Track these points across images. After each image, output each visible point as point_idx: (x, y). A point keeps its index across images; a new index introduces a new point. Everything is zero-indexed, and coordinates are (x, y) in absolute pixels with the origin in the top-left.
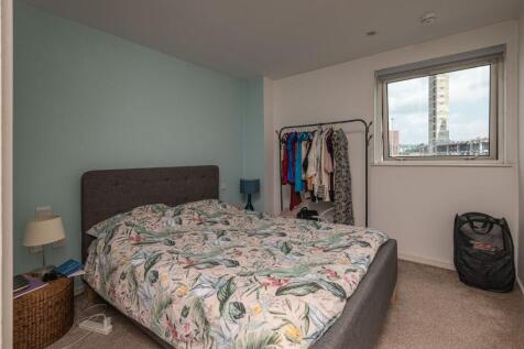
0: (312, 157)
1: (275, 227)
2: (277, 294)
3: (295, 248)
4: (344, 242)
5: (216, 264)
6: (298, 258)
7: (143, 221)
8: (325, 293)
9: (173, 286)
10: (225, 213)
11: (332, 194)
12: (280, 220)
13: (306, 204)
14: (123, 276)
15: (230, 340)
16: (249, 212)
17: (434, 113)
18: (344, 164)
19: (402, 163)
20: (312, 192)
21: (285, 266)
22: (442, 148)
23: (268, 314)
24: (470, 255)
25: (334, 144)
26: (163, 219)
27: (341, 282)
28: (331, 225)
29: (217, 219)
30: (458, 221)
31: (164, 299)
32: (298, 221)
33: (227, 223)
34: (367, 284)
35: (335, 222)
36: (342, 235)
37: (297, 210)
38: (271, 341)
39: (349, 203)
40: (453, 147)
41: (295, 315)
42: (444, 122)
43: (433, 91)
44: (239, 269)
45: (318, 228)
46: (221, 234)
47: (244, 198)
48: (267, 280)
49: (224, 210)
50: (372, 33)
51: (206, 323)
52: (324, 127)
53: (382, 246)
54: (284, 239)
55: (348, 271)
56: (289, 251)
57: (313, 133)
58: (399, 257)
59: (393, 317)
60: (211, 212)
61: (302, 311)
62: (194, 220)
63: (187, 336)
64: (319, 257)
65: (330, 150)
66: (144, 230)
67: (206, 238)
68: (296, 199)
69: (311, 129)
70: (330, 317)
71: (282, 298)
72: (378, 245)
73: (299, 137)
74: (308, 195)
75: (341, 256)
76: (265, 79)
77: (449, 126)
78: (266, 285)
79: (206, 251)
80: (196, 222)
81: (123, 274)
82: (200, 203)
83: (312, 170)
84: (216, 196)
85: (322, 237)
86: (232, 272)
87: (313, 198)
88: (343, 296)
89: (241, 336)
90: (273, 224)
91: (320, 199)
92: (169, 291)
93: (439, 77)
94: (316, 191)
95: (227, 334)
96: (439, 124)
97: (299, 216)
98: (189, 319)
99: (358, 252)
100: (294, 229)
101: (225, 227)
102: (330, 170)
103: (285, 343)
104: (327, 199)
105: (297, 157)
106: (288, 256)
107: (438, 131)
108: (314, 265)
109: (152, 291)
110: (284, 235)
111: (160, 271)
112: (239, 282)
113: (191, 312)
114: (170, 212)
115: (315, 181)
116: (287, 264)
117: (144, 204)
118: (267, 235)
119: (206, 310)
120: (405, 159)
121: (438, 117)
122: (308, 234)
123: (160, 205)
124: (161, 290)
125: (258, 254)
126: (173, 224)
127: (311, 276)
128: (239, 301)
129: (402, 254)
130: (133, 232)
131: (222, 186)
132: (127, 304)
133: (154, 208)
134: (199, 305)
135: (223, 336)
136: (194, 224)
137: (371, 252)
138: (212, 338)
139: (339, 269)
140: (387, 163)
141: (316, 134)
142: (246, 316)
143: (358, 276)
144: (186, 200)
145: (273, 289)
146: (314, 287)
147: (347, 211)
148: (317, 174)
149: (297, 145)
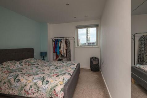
0: (62, 46)
1: (52, 64)
2: (57, 77)
3: (59, 68)
4: (70, 65)
5: (38, 74)
6: (60, 70)
7: (8, 66)
8: (67, 75)
9: (25, 81)
10: (37, 62)
11: (66, 54)
12: (53, 62)
13: (60, 58)
14: (5, 83)
15: (46, 89)
16: (44, 61)
17: (87, 36)
18: (69, 47)
19: (81, 47)
20: (62, 54)
21: (57, 71)
22: (89, 44)
23: (55, 81)
24: (93, 65)
25: (67, 42)
26: (16, 65)
27: (70, 72)
28: (66, 62)
29: (35, 64)
30: (91, 59)
31: (23, 86)
32: (58, 62)
33: (38, 64)
34: (75, 72)
35: (67, 61)
36: (69, 63)
37: (58, 59)
38: (57, 86)
39: (70, 57)
40: (91, 43)
41: (61, 80)
42: (89, 38)
43: (87, 30)
44: (45, 74)
45: (64, 63)
46: (37, 67)
47: (41, 57)
48: (53, 75)
49: (37, 61)
50: (75, 17)
51: (38, 87)
52: (64, 38)
53: (77, 65)
54: (56, 66)
55: (71, 70)
56: (57, 68)
57: (62, 39)
58: (81, 68)
59: (79, 80)
60: (32, 62)
61: (63, 79)
62: (27, 64)
63: (32, 92)
64: (64, 68)
65: (66, 44)
66: (9, 69)
67: (32, 69)
68: (57, 57)
69: (61, 38)
70: (68, 79)
71: (58, 77)
72: (77, 64)
73: (58, 40)
74: (60, 55)
75: (69, 68)
76: (48, 24)
77: (90, 39)
78: (54, 76)
79: (34, 72)
80: (28, 65)
81: (5, 82)
82: (28, 60)
83: (62, 49)
84: (33, 57)
85: (65, 65)
86: (43, 75)
87: (62, 56)
88: (70, 75)
89: (49, 87)
90: (52, 63)
91: (64, 56)
92: (24, 83)
93: (88, 29)
94: (63, 54)
95: (44, 88)
96: (88, 38)
97: (58, 61)
98: (32, 88)
99: (73, 66)
100: (58, 64)
101: (38, 65)
102: (66, 49)
103: (59, 85)
104: (65, 56)
105: (58, 45)
106: (57, 69)
107: (88, 40)
108: (64, 70)
109: (18, 84)
110: (55, 65)
111: (20, 78)
112: (46, 77)
113: (33, 86)
114: (18, 63)
115: (63, 52)
116: (58, 71)
117: (7, 61)
118: (51, 66)
119: (38, 84)
120: (82, 46)
121: (88, 36)
122: (61, 64)
123: (14, 61)
124: (21, 83)
125: (49, 70)
126: (20, 66)
127: (64, 72)
128: (47, 80)
129: (81, 67)
130: (5, 70)
131: (35, 54)
132: (7, 91)
133: (11, 62)
134: (35, 84)
135: (43, 89)
136: (27, 66)
137: (75, 66)
138: (40, 91)
139: (69, 70)
140: (78, 47)
141: (63, 40)
142: (50, 83)
143: (73, 71)
144: (23, 59)
145: (55, 76)
146: (65, 74)
147: (70, 59)
148: (63, 50)
149: (58, 42)
